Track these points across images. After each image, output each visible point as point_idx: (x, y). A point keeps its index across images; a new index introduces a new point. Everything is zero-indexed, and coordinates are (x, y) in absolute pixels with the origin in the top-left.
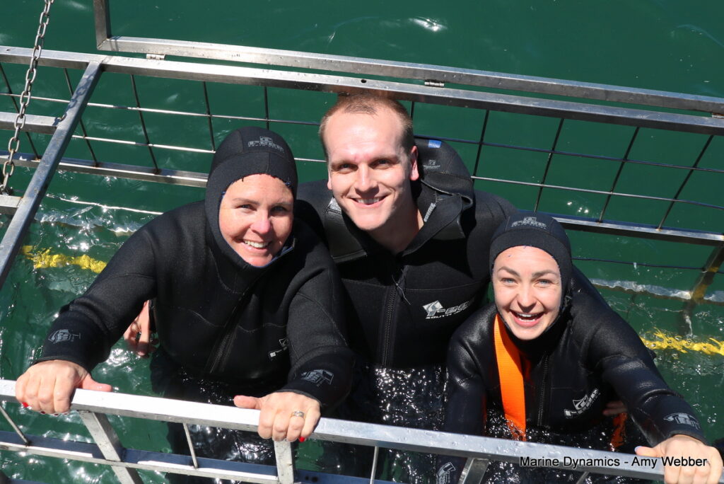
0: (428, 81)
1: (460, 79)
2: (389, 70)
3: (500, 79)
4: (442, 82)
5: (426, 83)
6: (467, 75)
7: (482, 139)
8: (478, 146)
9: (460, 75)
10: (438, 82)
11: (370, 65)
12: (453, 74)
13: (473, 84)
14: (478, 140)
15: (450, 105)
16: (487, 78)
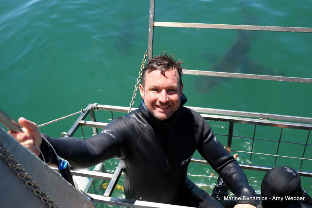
0: (261, 118)
1: (272, 117)
2: (247, 114)
3: (286, 117)
4: (266, 118)
5: (260, 119)
6: (274, 116)
7: (280, 140)
8: (278, 142)
9: (272, 116)
10: (264, 118)
11: (241, 113)
12: (270, 116)
13: (277, 119)
14: (279, 140)
15: (269, 126)
16: (282, 117)
